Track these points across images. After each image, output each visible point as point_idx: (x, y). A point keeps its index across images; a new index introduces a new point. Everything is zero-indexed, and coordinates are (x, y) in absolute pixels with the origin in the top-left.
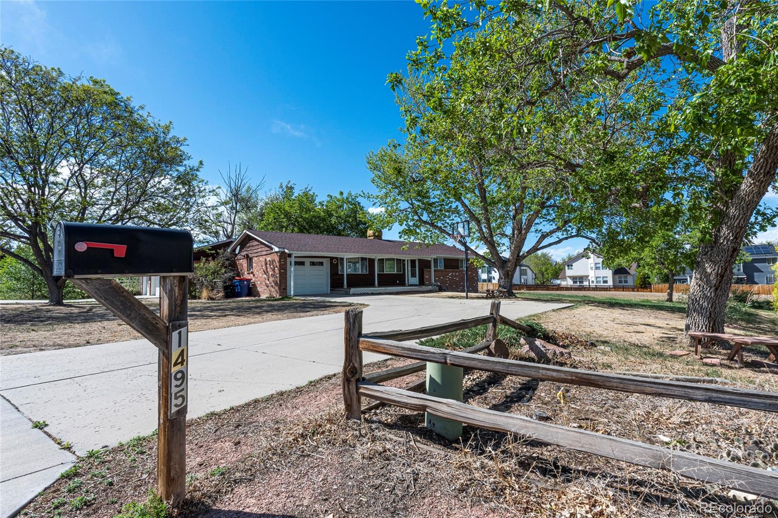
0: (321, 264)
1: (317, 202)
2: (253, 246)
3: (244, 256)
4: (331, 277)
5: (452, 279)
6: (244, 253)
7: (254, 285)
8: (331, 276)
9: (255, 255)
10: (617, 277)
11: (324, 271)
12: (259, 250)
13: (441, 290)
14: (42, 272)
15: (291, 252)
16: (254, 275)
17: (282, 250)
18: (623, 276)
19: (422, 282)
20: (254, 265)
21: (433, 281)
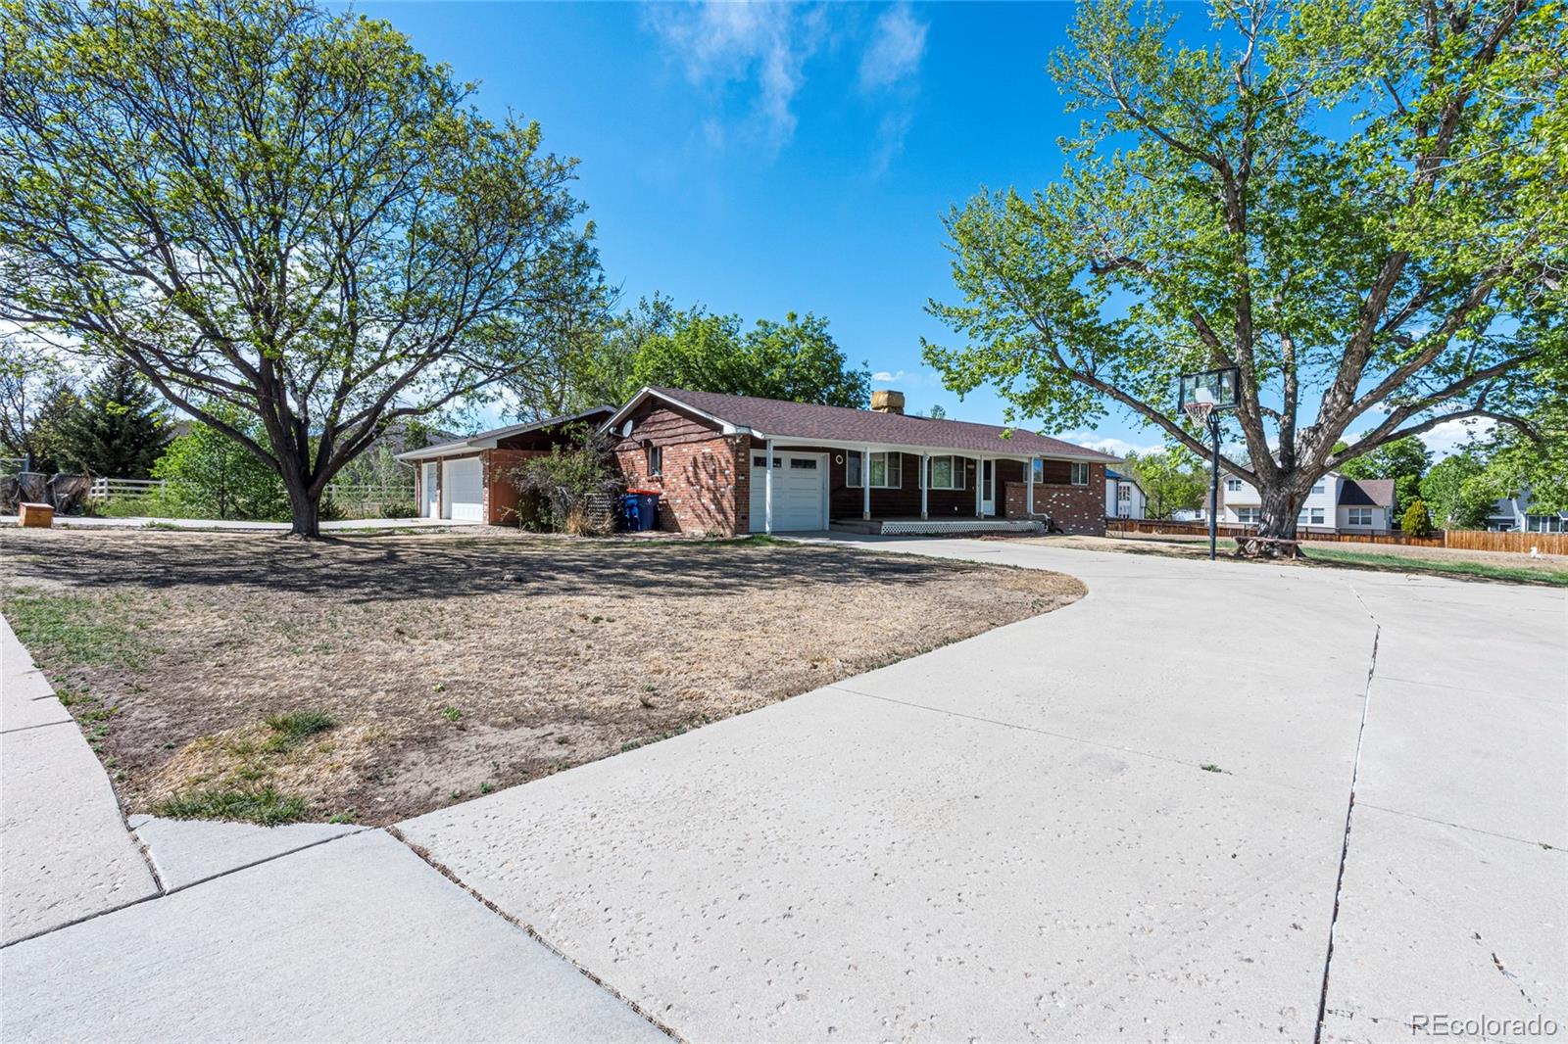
0: (811, 464)
1: (742, 335)
2: (663, 422)
3: (640, 444)
4: (831, 494)
5: (1058, 505)
6: (639, 438)
7: (667, 506)
8: (833, 492)
9: (670, 441)
10: (1346, 509)
11: (818, 480)
12: (680, 431)
13: (1053, 529)
14: (279, 467)
15: (769, 437)
16: (663, 486)
17: (745, 431)
18: (1360, 508)
19: (1001, 512)
20: (666, 462)
21: (1030, 509)
